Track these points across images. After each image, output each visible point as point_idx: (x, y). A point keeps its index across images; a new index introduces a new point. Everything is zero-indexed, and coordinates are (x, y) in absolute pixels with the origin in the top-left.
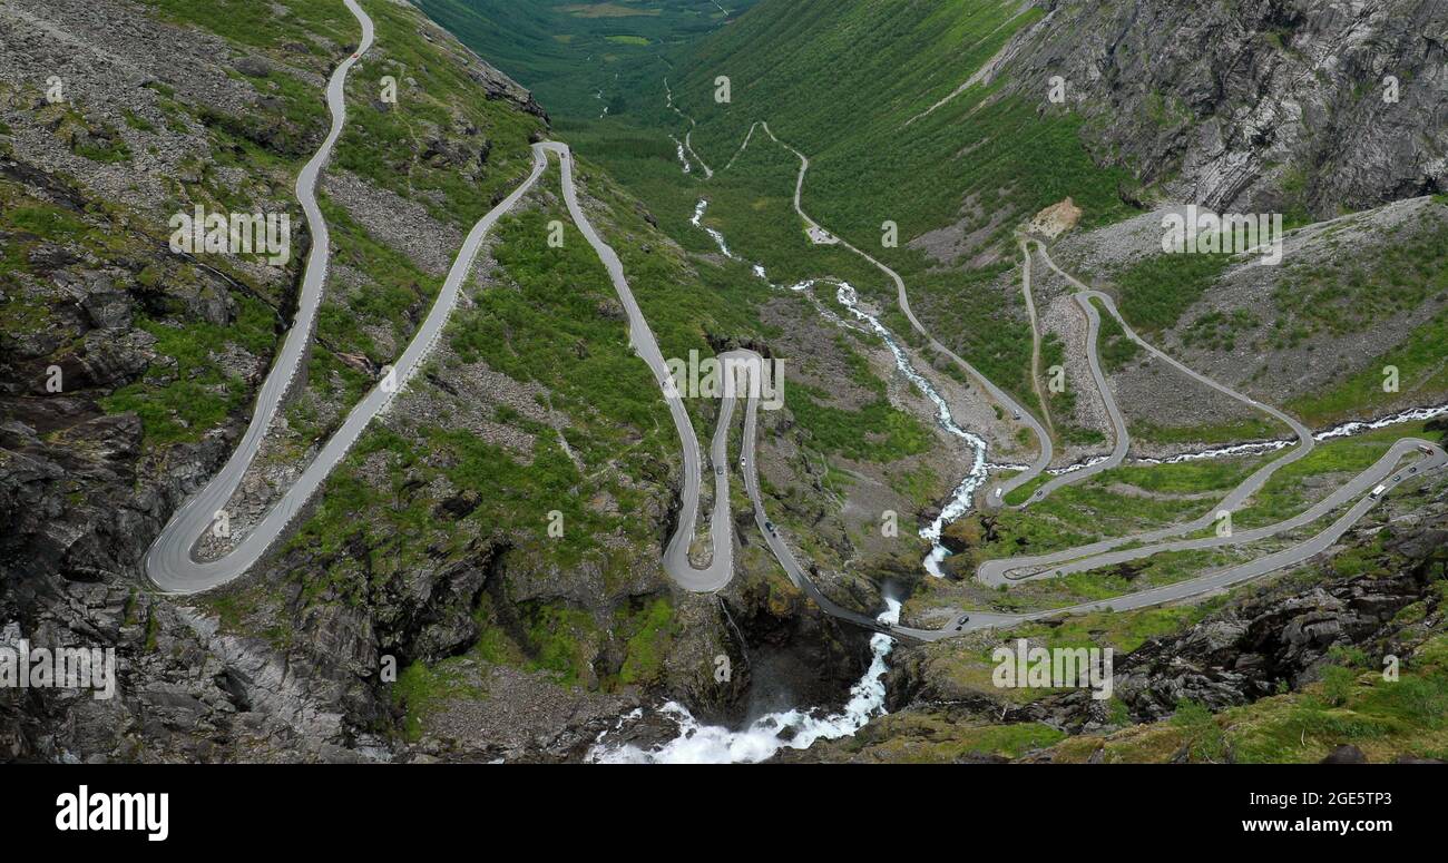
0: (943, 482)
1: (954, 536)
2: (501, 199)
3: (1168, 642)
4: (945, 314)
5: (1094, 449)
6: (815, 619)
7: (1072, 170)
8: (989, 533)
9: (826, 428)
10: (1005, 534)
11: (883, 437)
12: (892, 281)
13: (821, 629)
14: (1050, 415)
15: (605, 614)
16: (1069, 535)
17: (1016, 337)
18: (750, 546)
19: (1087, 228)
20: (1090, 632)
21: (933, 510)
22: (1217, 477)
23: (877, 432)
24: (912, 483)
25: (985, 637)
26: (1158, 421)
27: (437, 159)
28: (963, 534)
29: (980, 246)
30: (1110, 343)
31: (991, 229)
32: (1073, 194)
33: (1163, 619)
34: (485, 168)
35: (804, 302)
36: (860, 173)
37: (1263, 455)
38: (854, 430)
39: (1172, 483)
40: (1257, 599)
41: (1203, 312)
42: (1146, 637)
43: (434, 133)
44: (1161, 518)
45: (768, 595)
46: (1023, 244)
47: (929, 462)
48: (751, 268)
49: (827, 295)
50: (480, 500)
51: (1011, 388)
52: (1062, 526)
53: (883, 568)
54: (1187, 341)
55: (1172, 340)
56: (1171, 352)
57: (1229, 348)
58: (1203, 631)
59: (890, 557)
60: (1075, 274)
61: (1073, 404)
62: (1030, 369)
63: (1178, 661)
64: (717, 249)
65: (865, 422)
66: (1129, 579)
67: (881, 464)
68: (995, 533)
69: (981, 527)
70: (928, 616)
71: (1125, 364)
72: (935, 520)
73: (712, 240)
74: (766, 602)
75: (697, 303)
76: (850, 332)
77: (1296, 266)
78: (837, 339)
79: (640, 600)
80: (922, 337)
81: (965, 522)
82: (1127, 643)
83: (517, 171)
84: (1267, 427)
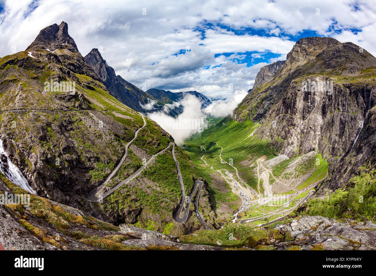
2: (160, 151)
4: (244, 176)
12: (235, 170)
14: (260, 193)
17: (256, 179)
19: (268, 159)
23: (229, 197)
26: (277, 193)
27: (150, 144)
29: (251, 163)
30: (271, 179)
31: (253, 160)
32: (266, 154)
34: (158, 146)
35: (219, 174)
41: (285, 173)
43: (150, 140)
46: (258, 163)
48: (210, 167)
49: (223, 172)
54: (282, 178)
55: (280, 178)
56: (280, 180)
57: (289, 179)
60: (266, 168)
62: (258, 185)
64: (204, 163)
71: (273, 183)
76: (227, 179)
77: (298, 164)
78: (224, 180)
80: (239, 180)
83: (164, 147)
84: (293, 192)
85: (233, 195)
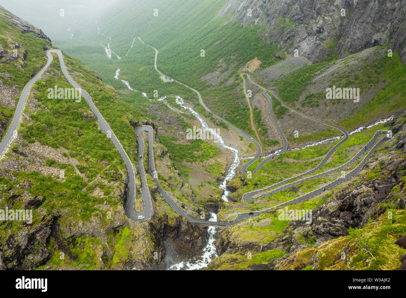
0: (224, 167)
1: (231, 186)
2: (35, 74)
4: (216, 104)
5: (276, 147)
6: (186, 225)
7: (256, 47)
8: (244, 183)
9: (179, 152)
10: (249, 183)
11: (200, 153)
12: (196, 94)
13: (189, 228)
14: (259, 137)
15: (104, 237)
16: (272, 179)
17: (244, 110)
18: (158, 201)
19: (264, 68)
21: (222, 177)
22: (319, 151)
23: (198, 151)
24: (214, 168)
25: (250, 221)
28: (234, 185)
29: (227, 78)
30: (277, 109)
31: (230, 71)
32: (257, 56)
33: (311, 204)
34: (26, 62)
35: (164, 105)
36: (179, 54)
37: (333, 142)
38: (189, 151)
39: (304, 156)
40: (342, 192)
41: (309, 94)
44: (302, 169)
45: (167, 219)
46: (242, 75)
47: (218, 160)
48: (141, 94)
49: (172, 102)
50: (44, 199)
51: (244, 129)
52: (269, 177)
53: (208, 202)
54: (303, 105)
55: (298, 105)
56: (298, 109)
57: (317, 106)
58: (326, 206)
59: (210, 197)
60: (261, 85)
61: (267, 132)
62: (250, 121)
63: (320, 218)
64: (126, 87)
65: (193, 148)
66: (296, 192)
67: (201, 163)
68: (246, 183)
69: (241, 181)
70: (228, 217)
71: (283, 115)
72: (223, 181)
73: (123, 84)
74: (167, 221)
75: (124, 109)
76: (183, 115)
77: (336, 75)
78: (178, 118)
79: (117, 229)
80: (210, 113)
81: (234, 180)
83: (41, 62)
84: (333, 132)
85: (205, 147)
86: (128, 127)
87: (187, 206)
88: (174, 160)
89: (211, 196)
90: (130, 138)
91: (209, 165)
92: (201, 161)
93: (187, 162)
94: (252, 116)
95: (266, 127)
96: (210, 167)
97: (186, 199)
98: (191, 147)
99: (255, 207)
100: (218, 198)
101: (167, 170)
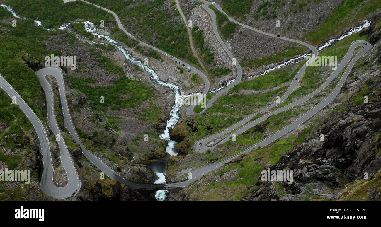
0: (164, 110)
1: (176, 134)
3: (292, 154)
4: (142, 27)
5: (228, 77)
6: (127, 193)
8: (192, 128)
10: (200, 127)
11: (128, 96)
12: (111, 15)
13: (132, 197)
14: (204, 66)
16: (229, 119)
17: (180, 31)
18: (84, 167)
20: (256, 160)
21: (162, 124)
22: (284, 76)
23: (125, 93)
24: (149, 114)
25: (210, 177)
26: (252, 57)
28: (180, 132)
30: (223, 26)
33: (285, 145)
35: (68, 35)
37: (299, 62)
38: (114, 95)
39: (265, 84)
40: (324, 125)
41: (262, 3)
42: (280, 155)
44: (265, 101)
45: (101, 189)
47: (154, 102)
48: (33, 22)
49: (79, 29)
51: (183, 57)
52: (224, 116)
53: (150, 159)
54: (257, 18)
55: (250, 19)
56: (251, 24)
58: (307, 145)
59: (151, 153)
61: (213, 58)
62: (190, 46)
63: (301, 161)
64: (10, 15)
65: (118, 90)
66: (262, 132)
67: (132, 109)
68: (195, 127)
69: (188, 127)
70: (180, 175)
71: (232, 34)
72: (165, 129)
73: (5, 11)
74: (102, 192)
76: (97, 46)
78: (92, 51)
80: (134, 41)
81: (179, 126)
82: (273, 160)
84: (298, 50)
85: (134, 87)
86: (26, 71)
87: (123, 168)
88: (96, 109)
89: (153, 151)
90: (32, 86)
91: (144, 111)
92: (131, 107)
93: (113, 109)
94: (191, 38)
95: (211, 52)
96: (145, 113)
97: (121, 159)
98: (116, 89)
99: (213, 158)
100: (162, 152)
101: (90, 124)
